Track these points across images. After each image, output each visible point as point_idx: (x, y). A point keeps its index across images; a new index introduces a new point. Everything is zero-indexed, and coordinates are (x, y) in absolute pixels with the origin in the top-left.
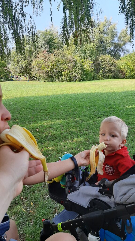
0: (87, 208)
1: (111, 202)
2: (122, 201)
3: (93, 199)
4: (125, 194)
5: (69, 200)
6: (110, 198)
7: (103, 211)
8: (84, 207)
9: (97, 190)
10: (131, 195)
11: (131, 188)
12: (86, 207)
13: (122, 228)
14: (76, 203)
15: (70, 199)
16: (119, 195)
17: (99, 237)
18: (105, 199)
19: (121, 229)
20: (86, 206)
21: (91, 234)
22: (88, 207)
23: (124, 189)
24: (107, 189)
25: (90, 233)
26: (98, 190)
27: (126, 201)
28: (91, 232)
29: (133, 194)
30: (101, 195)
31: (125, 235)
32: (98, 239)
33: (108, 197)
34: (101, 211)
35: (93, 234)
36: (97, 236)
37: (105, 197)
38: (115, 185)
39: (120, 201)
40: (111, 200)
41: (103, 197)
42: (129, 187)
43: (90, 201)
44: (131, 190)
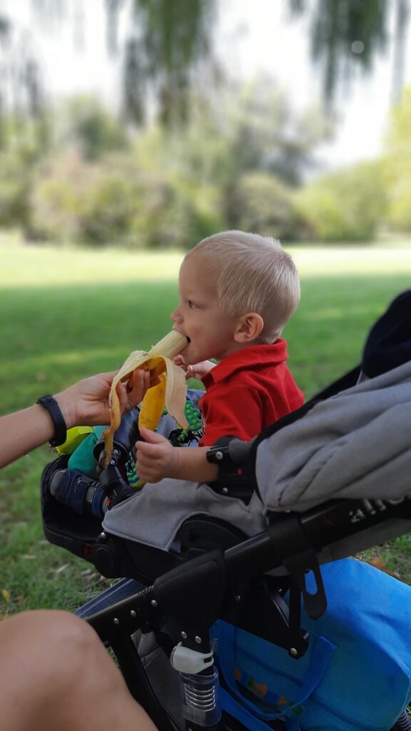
0: (167, 551)
1: (249, 517)
2: (285, 497)
3: (192, 518)
4: (295, 473)
5: (108, 535)
6: (247, 503)
7: (223, 553)
8: (157, 549)
10: (318, 470)
11: (318, 445)
12: (166, 549)
14: (131, 539)
15: (111, 529)
16: (278, 477)
17: (210, 655)
18: (234, 511)
20: (165, 544)
21: (184, 645)
23: (295, 455)
24: (236, 472)
25: (180, 643)
27: (302, 498)
28: (183, 640)
29: (324, 463)
30: (215, 498)
31: (305, 638)
32: (207, 660)
33: (241, 503)
34: (215, 553)
35: (190, 644)
36: (203, 648)
37: (230, 503)
38: (262, 447)
39: (279, 500)
40: (249, 512)
41: (225, 503)
42: (311, 446)
43: (180, 525)
44: (317, 454)
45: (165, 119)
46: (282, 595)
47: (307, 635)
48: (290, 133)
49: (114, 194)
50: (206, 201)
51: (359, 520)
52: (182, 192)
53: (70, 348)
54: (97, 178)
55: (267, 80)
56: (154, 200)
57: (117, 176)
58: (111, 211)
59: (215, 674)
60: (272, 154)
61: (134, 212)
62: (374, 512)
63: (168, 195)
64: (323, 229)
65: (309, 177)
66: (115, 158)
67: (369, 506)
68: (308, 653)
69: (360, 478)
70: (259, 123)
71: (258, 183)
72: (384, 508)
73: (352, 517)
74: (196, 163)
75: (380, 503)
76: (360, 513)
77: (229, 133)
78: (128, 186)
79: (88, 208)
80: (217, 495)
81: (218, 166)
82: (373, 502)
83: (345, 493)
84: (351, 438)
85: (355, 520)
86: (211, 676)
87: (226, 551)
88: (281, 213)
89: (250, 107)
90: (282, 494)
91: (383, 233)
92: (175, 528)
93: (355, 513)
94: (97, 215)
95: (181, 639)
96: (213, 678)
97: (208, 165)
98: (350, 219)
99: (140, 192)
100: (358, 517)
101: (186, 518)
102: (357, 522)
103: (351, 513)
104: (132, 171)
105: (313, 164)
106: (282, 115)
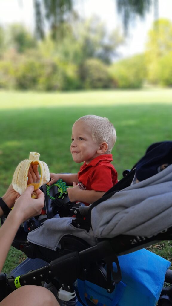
0: (55, 250)
1: (89, 237)
2: (104, 233)
3: (65, 236)
4: (108, 222)
5: (30, 243)
6: (88, 231)
7: (79, 252)
8: (51, 250)
9: (68, 223)
10: (117, 224)
11: (116, 211)
13: (107, 274)
14: (40, 245)
16: (100, 225)
17: (74, 293)
18: (83, 234)
19: (106, 276)
20: (55, 248)
21: (63, 289)
22: (57, 248)
23: (107, 215)
24: (83, 219)
25: (61, 288)
26: (71, 222)
27: (110, 234)
29: (119, 221)
30: (75, 229)
31: (113, 284)
32: (73, 295)
33: (86, 231)
34: (75, 253)
35: (65, 289)
36: (71, 291)
37: (81, 231)
38: (93, 210)
39: (101, 234)
40: (89, 235)
41: (79, 231)
42: (114, 212)
43: (60, 239)
44: (116, 215)
45: (54, 37)
46: (104, 266)
47: (114, 283)
48: (106, 41)
49: (31, 67)
50: (71, 71)
51: (134, 243)
52: (61, 67)
53: (13, 139)
54: (24, 60)
55: (96, 18)
56: (48, 70)
57: (32, 59)
58: (30, 75)
59: (76, 300)
60: (99, 50)
61: (40, 76)
62: (140, 241)
63: (55, 68)
64: (121, 83)
65: (115, 60)
66: (31, 51)
67: (138, 238)
68: (115, 290)
69: (134, 228)
70: (94, 37)
71: (93, 63)
72: (144, 239)
73: (131, 242)
74: (66, 54)
75: (143, 237)
76: (135, 241)
77: (80, 41)
78: (37, 64)
79: (20, 74)
80: (76, 228)
81: (76, 55)
82: (140, 237)
83: (128, 233)
84: (131, 210)
85: (133, 243)
86: (75, 301)
87: (80, 252)
88: (103, 76)
89: (89, 30)
90: (102, 232)
91: (146, 85)
92: (58, 240)
93: (133, 240)
94: (24, 77)
95: (62, 286)
96: (76, 301)
97: (71, 55)
98: (132, 78)
99: (42, 66)
100: (134, 242)
101: (63, 236)
102: (134, 244)
103: (131, 241)
104: (39, 57)
105: (116, 55)
106: (103, 34)
